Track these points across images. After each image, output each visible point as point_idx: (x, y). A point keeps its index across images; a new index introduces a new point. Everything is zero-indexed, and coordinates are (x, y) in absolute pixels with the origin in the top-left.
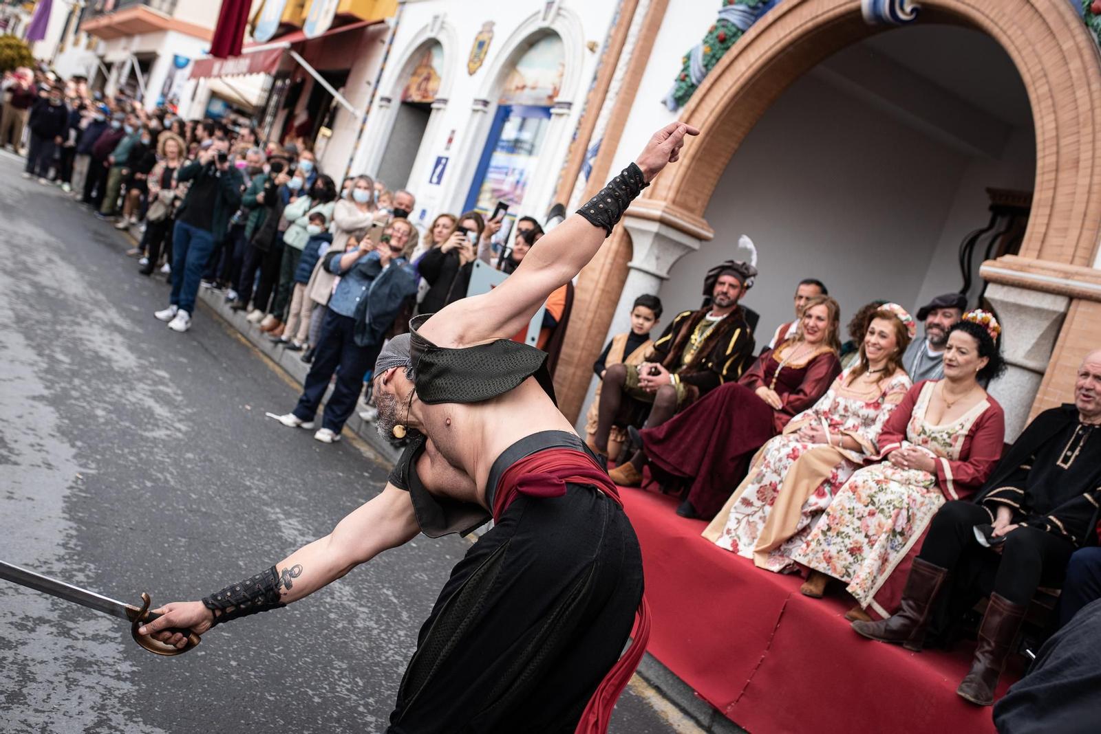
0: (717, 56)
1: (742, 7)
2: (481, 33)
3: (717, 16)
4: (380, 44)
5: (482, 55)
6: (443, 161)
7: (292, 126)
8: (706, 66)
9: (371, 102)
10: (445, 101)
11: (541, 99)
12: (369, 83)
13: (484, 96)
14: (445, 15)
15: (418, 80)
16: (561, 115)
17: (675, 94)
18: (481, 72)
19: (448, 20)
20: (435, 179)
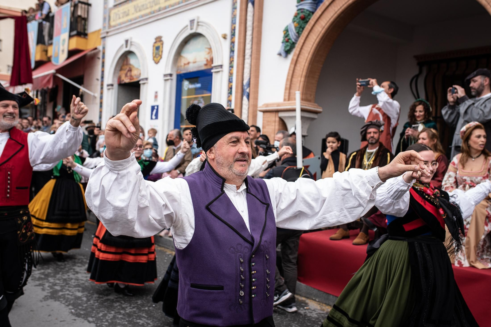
0: (303, 27)
1: (309, 1)
2: (155, 43)
3: (296, 9)
4: (98, 60)
5: (160, 53)
6: (156, 107)
8: (298, 33)
9: (102, 88)
10: (147, 79)
11: (201, 67)
12: (98, 80)
13: (169, 72)
15: (125, 72)
16: (218, 72)
17: (285, 49)
18: (163, 61)
19: (133, 40)
20: (154, 117)
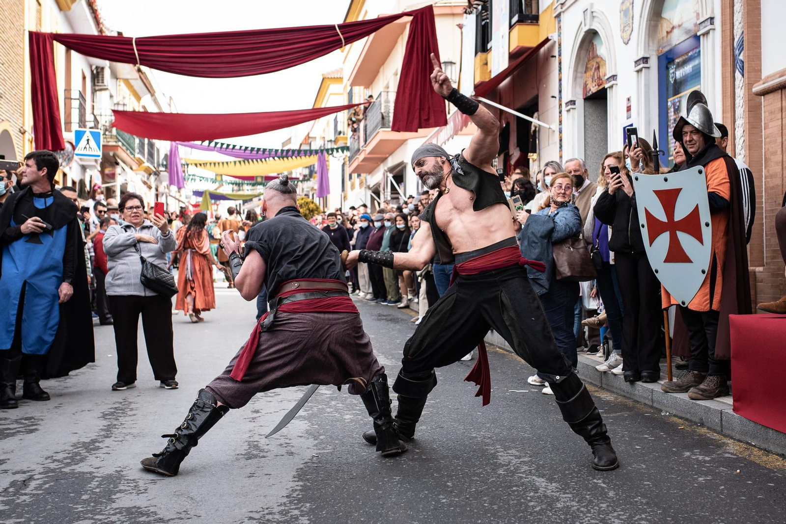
2: (623, 3)
4: (553, 60)
5: (630, 21)
7: (510, 166)
10: (614, 77)
11: (689, 31)
12: (554, 97)
14: (592, 5)
15: (590, 73)
16: (707, 33)
19: (595, 8)
